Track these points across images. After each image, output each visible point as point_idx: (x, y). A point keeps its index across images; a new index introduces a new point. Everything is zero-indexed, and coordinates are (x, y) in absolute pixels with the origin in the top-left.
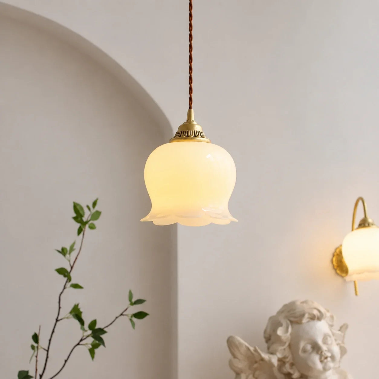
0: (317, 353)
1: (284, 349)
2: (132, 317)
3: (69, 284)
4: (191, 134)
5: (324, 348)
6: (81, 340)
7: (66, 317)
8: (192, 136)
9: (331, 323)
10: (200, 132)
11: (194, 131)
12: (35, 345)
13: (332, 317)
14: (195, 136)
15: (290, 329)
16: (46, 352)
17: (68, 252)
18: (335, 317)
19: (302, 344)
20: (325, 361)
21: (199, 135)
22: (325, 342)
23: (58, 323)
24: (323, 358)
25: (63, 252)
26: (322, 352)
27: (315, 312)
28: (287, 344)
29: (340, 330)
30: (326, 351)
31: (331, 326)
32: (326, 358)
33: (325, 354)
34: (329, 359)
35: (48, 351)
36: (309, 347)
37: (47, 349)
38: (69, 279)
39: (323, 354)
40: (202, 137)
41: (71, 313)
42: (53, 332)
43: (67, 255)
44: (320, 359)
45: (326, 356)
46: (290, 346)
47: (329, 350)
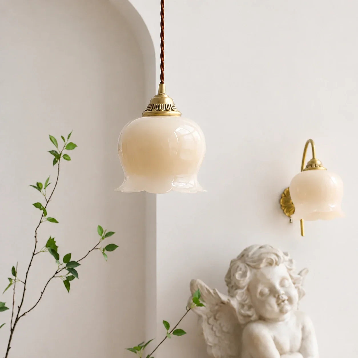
0: (275, 296)
1: (243, 293)
2: (104, 250)
3: (44, 218)
4: (162, 109)
5: (282, 291)
6: (57, 273)
7: (42, 250)
8: (163, 110)
9: (289, 267)
10: (170, 105)
11: (165, 105)
12: (13, 278)
13: (291, 261)
14: (166, 110)
15: (249, 274)
16: (24, 284)
17: (44, 187)
18: (294, 261)
19: (260, 288)
20: (282, 303)
21: (170, 109)
22: (282, 285)
23: (34, 256)
24: (280, 301)
25: (39, 187)
26: (279, 296)
27: (273, 257)
28: (245, 288)
29: (299, 274)
30: (283, 294)
31: (289, 270)
32: (283, 301)
33: (282, 297)
34: (286, 302)
35: (25, 283)
36: (266, 291)
37: (24, 282)
38: (45, 213)
39: (280, 297)
40: (172, 110)
41: (46, 246)
42: (30, 265)
43: (43, 190)
44: (277, 302)
45: (283, 299)
46: (248, 290)
47: (287, 293)
